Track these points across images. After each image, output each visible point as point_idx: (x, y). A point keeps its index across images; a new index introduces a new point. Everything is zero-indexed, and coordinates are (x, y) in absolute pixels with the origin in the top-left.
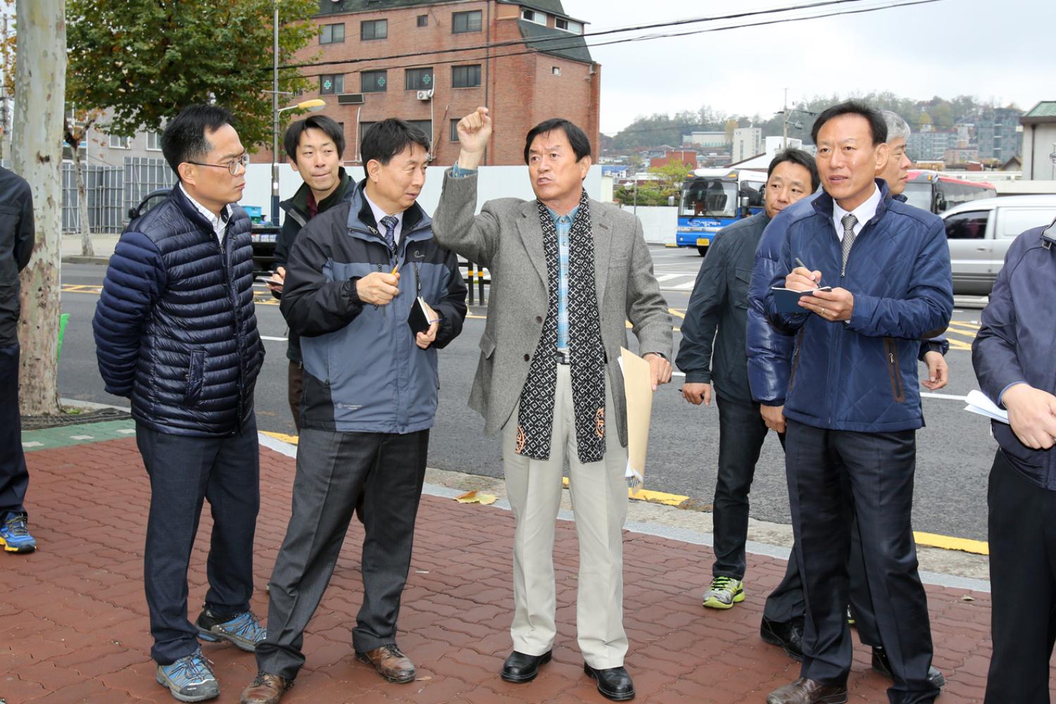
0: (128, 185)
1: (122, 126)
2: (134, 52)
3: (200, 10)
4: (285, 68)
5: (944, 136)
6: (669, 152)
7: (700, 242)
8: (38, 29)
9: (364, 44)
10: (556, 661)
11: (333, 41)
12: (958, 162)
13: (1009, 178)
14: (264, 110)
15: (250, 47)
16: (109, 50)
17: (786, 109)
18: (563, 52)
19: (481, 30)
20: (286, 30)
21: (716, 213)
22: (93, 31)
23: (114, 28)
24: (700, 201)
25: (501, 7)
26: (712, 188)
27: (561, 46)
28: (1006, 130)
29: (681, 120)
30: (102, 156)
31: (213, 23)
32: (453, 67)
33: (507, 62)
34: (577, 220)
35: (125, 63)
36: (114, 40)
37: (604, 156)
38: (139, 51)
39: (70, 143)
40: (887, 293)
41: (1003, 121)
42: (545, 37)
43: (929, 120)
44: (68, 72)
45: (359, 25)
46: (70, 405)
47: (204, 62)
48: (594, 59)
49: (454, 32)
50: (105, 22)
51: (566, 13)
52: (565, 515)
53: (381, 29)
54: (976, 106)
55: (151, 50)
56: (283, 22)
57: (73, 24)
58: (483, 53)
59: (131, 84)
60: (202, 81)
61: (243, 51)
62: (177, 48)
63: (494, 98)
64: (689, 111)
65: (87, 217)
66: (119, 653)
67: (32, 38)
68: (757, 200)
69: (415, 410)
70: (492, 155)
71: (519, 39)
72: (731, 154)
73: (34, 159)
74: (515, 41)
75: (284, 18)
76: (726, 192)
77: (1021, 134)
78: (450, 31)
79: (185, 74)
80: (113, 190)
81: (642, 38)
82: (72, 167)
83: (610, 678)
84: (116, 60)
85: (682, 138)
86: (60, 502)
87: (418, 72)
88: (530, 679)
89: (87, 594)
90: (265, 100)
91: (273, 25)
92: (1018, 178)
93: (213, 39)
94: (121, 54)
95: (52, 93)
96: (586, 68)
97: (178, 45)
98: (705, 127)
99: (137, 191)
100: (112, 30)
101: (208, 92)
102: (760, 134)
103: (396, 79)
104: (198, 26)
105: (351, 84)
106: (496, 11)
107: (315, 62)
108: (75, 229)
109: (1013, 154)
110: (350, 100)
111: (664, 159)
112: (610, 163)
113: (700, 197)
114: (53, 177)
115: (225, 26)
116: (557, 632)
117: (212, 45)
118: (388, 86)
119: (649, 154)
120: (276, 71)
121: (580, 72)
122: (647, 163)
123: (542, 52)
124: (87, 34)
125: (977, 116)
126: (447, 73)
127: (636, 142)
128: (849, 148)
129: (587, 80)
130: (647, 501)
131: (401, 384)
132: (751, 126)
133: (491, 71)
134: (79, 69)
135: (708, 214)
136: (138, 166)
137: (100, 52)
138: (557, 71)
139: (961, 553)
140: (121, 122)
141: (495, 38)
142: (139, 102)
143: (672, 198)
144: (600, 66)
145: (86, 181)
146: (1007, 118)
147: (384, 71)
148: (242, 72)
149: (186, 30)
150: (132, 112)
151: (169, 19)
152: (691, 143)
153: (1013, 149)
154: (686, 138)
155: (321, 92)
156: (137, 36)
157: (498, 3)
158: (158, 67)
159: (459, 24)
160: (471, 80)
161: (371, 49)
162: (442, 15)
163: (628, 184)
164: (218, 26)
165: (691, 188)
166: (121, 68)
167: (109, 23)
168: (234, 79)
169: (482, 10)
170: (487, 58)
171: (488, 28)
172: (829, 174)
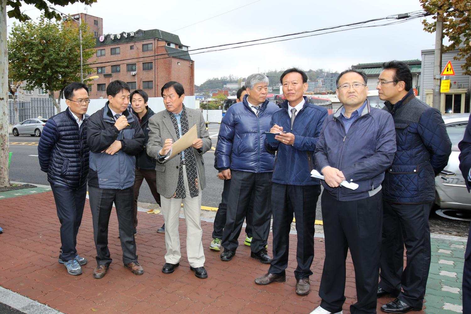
0: (32, 107)
1: (29, 87)
2: (32, 61)
3: (55, 46)
4: (85, 65)
5: (313, 83)
6: (219, 91)
9: (112, 56)
10: (181, 266)
11: (101, 55)
12: (318, 92)
15: (73, 58)
16: (24, 61)
18: (181, 57)
19: (152, 50)
20: (85, 52)
22: (18, 54)
23: (25, 53)
25: (159, 42)
27: (180, 55)
29: (223, 80)
30: (23, 97)
31: (60, 50)
32: (143, 63)
33: (162, 61)
34: (182, 115)
35: (30, 65)
36: (25, 57)
37: (197, 93)
38: (34, 61)
39: (12, 93)
40: (307, 135)
41: (333, 77)
42: (175, 52)
44: (9, 69)
45: (110, 49)
47: (56, 64)
48: (192, 59)
49: (143, 51)
50: (22, 51)
51: (182, 43)
52: (182, 217)
53: (118, 51)
54: (324, 72)
55: (38, 60)
56: (84, 49)
57: (11, 52)
58: (153, 58)
59: (32, 72)
60: (56, 71)
61: (70, 60)
63: (157, 74)
64: (225, 76)
65: (18, 119)
66: (31, 266)
69: (127, 181)
70: (157, 93)
71: (166, 53)
74: (164, 53)
75: (84, 48)
78: (142, 51)
79: (50, 68)
80: (27, 109)
81: (208, 51)
82: (13, 102)
83: (199, 271)
84: (26, 64)
85: (223, 86)
86: (11, 216)
87: (131, 65)
88: (172, 272)
89: (20, 247)
90: (78, 76)
91: (80, 50)
93: (59, 56)
94: (28, 62)
96: (189, 62)
97: (48, 58)
98: (231, 82)
99: (35, 109)
101: (58, 74)
103: (123, 68)
104: (54, 52)
105: (108, 70)
106: (157, 43)
107: (95, 63)
108: (14, 123)
110: (108, 76)
111: (217, 93)
112: (199, 95)
114: (5, 105)
115: (64, 51)
116: (182, 256)
117: (59, 58)
118: (121, 70)
119: (212, 92)
120: (82, 66)
121: (187, 64)
122: (211, 95)
123: (173, 57)
124: (16, 55)
125: (324, 76)
126: (141, 65)
127: (207, 88)
128: (295, 83)
129: (189, 67)
130: (212, 211)
131: (121, 172)
133: (156, 64)
134: (14, 68)
136: (35, 101)
137: (21, 62)
138: (179, 64)
139: (319, 225)
140: (29, 86)
141: (157, 53)
142: (35, 79)
143: (220, 107)
144: (194, 61)
145: (18, 106)
146: (335, 76)
147: (119, 65)
148: (70, 67)
149: (50, 53)
150: (32, 82)
151: (44, 50)
152: (226, 88)
154: (225, 86)
155: (98, 73)
156: (33, 55)
157: (158, 40)
158: (41, 66)
159: (145, 48)
160: (150, 68)
161: (114, 58)
162: (139, 45)
163: (205, 102)
164: (61, 51)
165: (227, 103)
166: (28, 67)
167: (24, 52)
168: (67, 70)
169: (153, 44)
170: (155, 60)
171: (155, 49)
172: (287, 92)
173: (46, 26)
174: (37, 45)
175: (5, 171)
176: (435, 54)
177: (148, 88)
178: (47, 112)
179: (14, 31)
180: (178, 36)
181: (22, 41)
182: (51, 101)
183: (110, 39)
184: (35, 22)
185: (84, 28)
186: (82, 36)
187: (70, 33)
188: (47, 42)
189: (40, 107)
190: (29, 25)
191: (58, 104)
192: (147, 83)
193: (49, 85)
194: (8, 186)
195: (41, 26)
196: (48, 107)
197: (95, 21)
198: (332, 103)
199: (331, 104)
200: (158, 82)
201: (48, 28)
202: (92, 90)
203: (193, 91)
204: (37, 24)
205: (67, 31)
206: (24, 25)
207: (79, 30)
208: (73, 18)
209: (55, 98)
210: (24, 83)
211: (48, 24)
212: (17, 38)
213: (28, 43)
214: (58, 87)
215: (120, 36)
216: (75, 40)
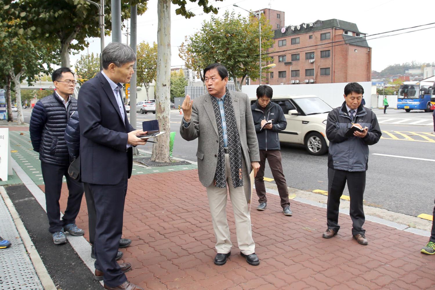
2: (219, 53)
4: (263, 54)
6: (400, 76)
7: (406, 107)
9: (292, 45)
11: (283, 45)
14: (257, 68)
15: (253, 49)
16: (212, 53)
18: (359, 44)
19: (330, 39)
20: (264, 43)
21: (412, 97)
22: (207, 47)
25: (337, 31)
26: (410, 88)
29: (405, 65)
31: (241, 42)
32: (321, 51)
33: (339, 47)
34: (226, 100)
35: (216, 56)
36: (213, 49)
37: (373, 79)
45: (291, 40)
47: (239, 54)
48: (369, 46)
50: (211, 44)
51: (359, 31)
53: (297, 40)
55: (223, 52)
57: (202, 45)
60: (238, 60)
61: (250, 50)
62: (231, 51)
63: (335, 61)
64: (408, 62)
68: (427, 92)
70: (334, 80)
72: (423, 76)
74: (341, 40)
76: (416, 90)
78: (320, 40)
79: (233, 58)
84: (214, 55)
85: (405, 72)
87: (309, 54)
90: (258, 65)
91: (259, 41)
94: (215, 53)
95: (167, 66)
96: (367, 49)
97: (231, 49)
98: (413, 67)
100: (213, 47)
103: (302, 56)
105: (288, 59)
106: (335, 32)
107: (277, 51)
110: (288, 64)
111: (397, 79)
112: (378, 81)
113: (406, 92)
115: (245, 43)
117: (241, 49)
118: (300, 59)
119: (393, 77)
120: (261, 56)
121: (364, 51)
122: (392, 81)
123: (351, 45)
124: (205, 48)
126: (319, 54)
127: (388, 74)
129: (367, 53)
132: (431, 66)
133: (333, 52)
135: (409, 97)
138: (356, 51)
141: (335, 40)
143: (395, 92)
144: (371, 48)
147: (299, 54)
148: (250, 57)
149: (233, 45)
151: (229, 42)
152: (408, 73)
154: (406, 72)
155: (279, 61)
156: (219, 48)
157: (335, 29)
158: (225, 57)
159: (323, 37)
160: (327, 56)
161: (294, 46)
162: (317, 34)
163: (381, 88)
164: (243, 43)
165: (403, 88)
168: (247, 59)
169: (330, 32)
170: (332, 46)
171: (332, 38)
173: (230, 22)
174: (223, 38)
175: (165, 148)
177: (326, 74)
179: (204, 27)
180: (355, 25)
181: (210, 36)
183: (290, 30)
185: (263, 22)
186: (261, 29)
187: (251, 26)
188: (231, 36)
192: (324, 70)
193: (232, 73)
194: (168, 161)
195: (225, 22)
197: (278, 14)
200: (335, 69)
201: (232, 23)
202: (274, 77)
203: (370, 76)
207: (259, 23)
211: (232, 19)
212: (206, 34)
213: (215, 37)
214: (240, 75)
215: (300, 27)
216: (255, 32)
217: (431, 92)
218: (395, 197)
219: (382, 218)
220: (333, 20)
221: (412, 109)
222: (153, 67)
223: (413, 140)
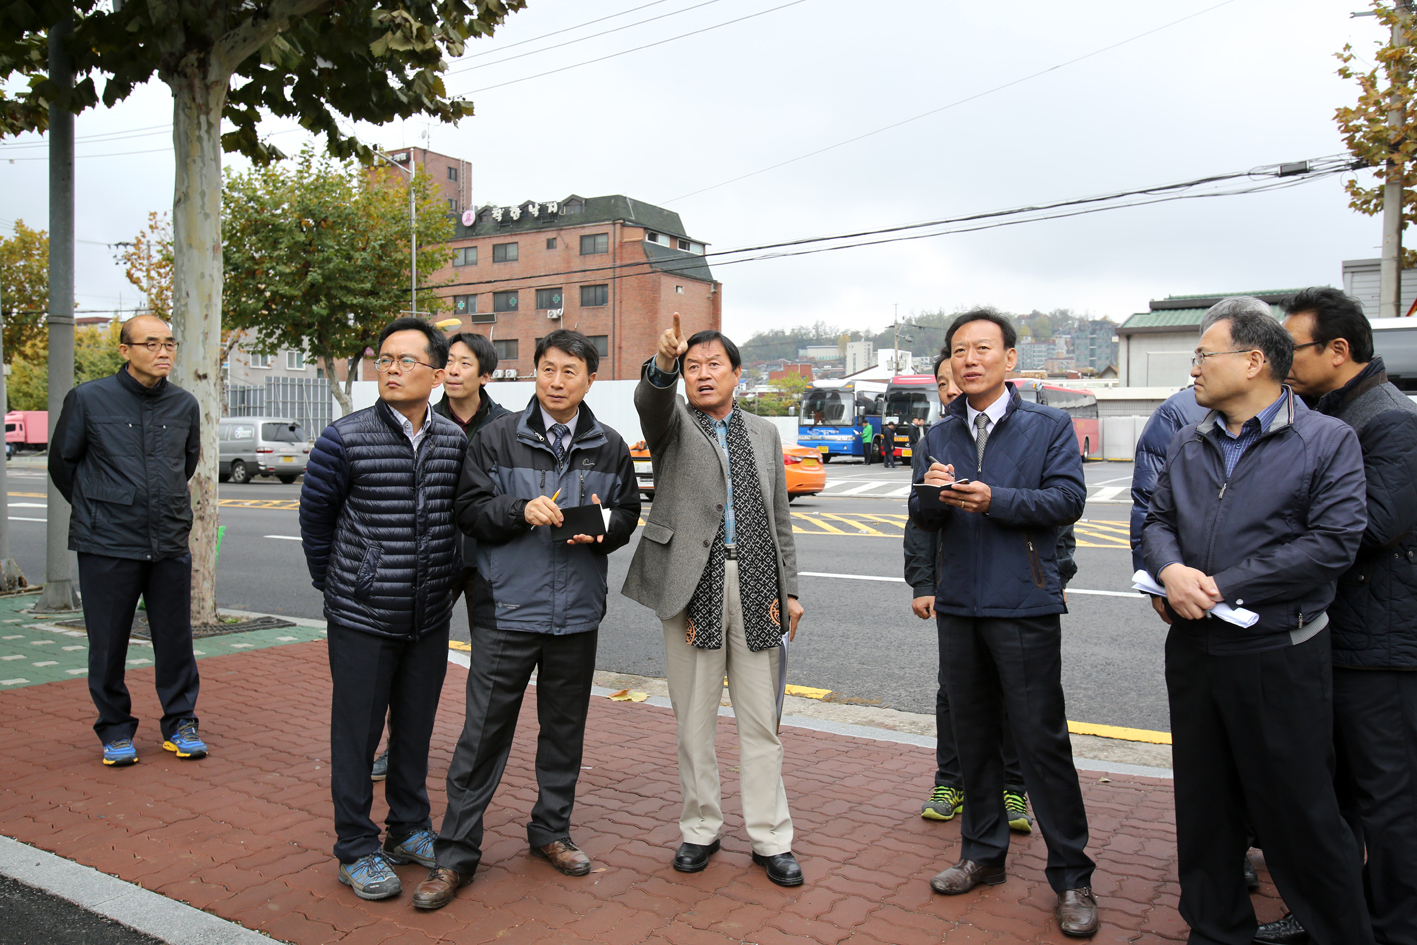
0: (269, 403)
1: (265, 345)
2: (275, 275)
3: (340, 235)
4: (422, 289)
6: (786, 365)
7: (821, 449)
8: (195, 252)
9: (496, 266)
11: (466, 263)
12: (1059, 371)
13: (1107, 385)
15: (389, 269)
16: (252, 274)
17: (896, 323)
18: (686, 272)
19: (607, 253)
20: (423, 253)
21: (834, 422)
22: (237, 255)
23: (257, 252)
24: (819, 411)
25: (626, 230)
26: (830, 398)
27: (683, 266)
28: (1100, 340)
29: (797, 335)
30: (244, 375)
31: (353, 247)
32: (582, 287)
33: (633, 281)
35: (268, 285)
36: (257, 264)
38: (281, 274)
40: (1022, 484)
41: (1097, 332)
42: (667, 258)
43: (1029, 332)
45: (491, 248)
46: (227, 614)
47: (343, 284)
48: (715, 278)
49: (581, 254)
50: (247, 247)
51: (688, 235)
53: (512, 252)
54: (1072, 318)
55: (292, 273)
56: (419, 246)
58: (610, 273)
59: (274, 307)
60: (342, 302)
61: (382, 273)
62: (319, 271)
63: (621, 316)
64: (804, 326)
67: (189, 260)
68: (872, 410)
70: (619, 370)
71: (644, 260)
72: (845, 367)
73: (192, 376)
74: (639, 262)
75: (421, 242)
76: (843, 402)
77: (1116, 345)
78: (578, 253)
79: (326, 296)
80: (255, 408)
83: (779, 864)
84: (259, 283)
85: (797, 352)
87: (548, 292)
88: (701, 869)
91: (411, 248)
92: (1115, 385)
93: (352, 262)
94: (264, 277)
95: (209, 314)
96: (708, 287)
97: (319, 268)
98: (819, 341)
99: (278, 408)
100: (255, 254)
101: (348, 313)
102: (871, 347)
103: (527, 299)
104: (337, 251)
105: (484, 305)
106: (622, 234)
107: (450, 283)
109: (1108, 363)
110: (483, 319)
111: (781, 372)
113: (818, 407)
114: (210, 394)
115: (364, 249)
117: (352, 268)
118: (519, 305)
119: (767, 367)
120: (414, 293)
121: (702, 291)
122: (765, 376)
123: (666, 272)
124: (230, 258)
125: (1073, 328)
126: (576, 293)
127: (754, 357)
129: (709, 298)
131: (558, 586)
132: (863, 340)
133: (617, 290)
135: (827, 423)
136: (278, 385)
137: (243, 276)
138: (680, 290)
140: (263, 342)
141: (621, 259)
142: (281, 323)
143: (792, 408)
144: (721, 285)
145: (228, 400)
146: (1101, 330)
147: (515, 292)
148: (381, 294)
149: (326, 254)
150: (274, 333)
151: (310, 244)
152: (807, 357)
153: (1107, 358)
154: (802, 352)
155: (455, 312)
156: (279, 260)
157: (623, 225)
158: (300, 289)
159: (587, 246)
160: (599, 300)
161: (501, 271)
162: (571, 238)
163: (750, 396)
164: (358, 250)
165: (811, 398)
166: (264, 290)
167: (252, 248)
168: (372, 300)
169: (608, 233)
170: (614, 278)
171: (614, 250)
172: (964, 371)
173: (317, 180)
174: (291, 231)
175: (205, 579)
176: (1382, 272)
178: (311, 417)
179: (227, 190)
180: (676, 216)
181: (247, 220)
182: (323, 387)
183: (491, 219)
184: (284, 169)
185: (421, 189)
186: (417, 210)
187: (384, 200)
188: (318, 224)
189: (293, 403)
190: (270, 176)
191: (346, 396)
193: (320, 341)
194: (212, 621)
196: (316, 404)
197: (450, 169)
198: (1099, 401)
199: (1095, 405)
200: (621, 340)
201: (323, 186)
204: (293, 173)
205: (376, 194)
206: (256, 176)
207: (409, 194)
208: (390, 158)
209: (337, 379)
210: (253, 333)
211: (323, 174)
212: (233, 211)
213: (265, 224)
214: (345, 348)
215: (518, 211)
216: (397, 220)
217: (882, 410)
218: (903, 678)
219: (893, 728)
220: (617, 198)
221: (835, 455)
222: (15, 310)
223: (880, 534)
